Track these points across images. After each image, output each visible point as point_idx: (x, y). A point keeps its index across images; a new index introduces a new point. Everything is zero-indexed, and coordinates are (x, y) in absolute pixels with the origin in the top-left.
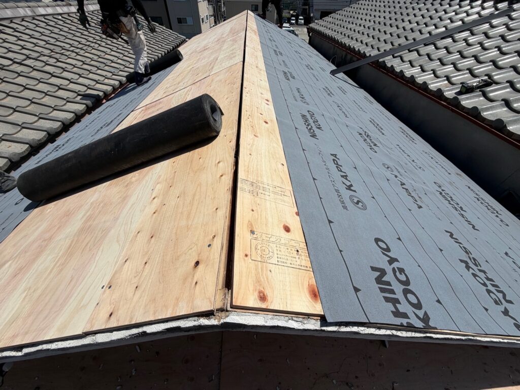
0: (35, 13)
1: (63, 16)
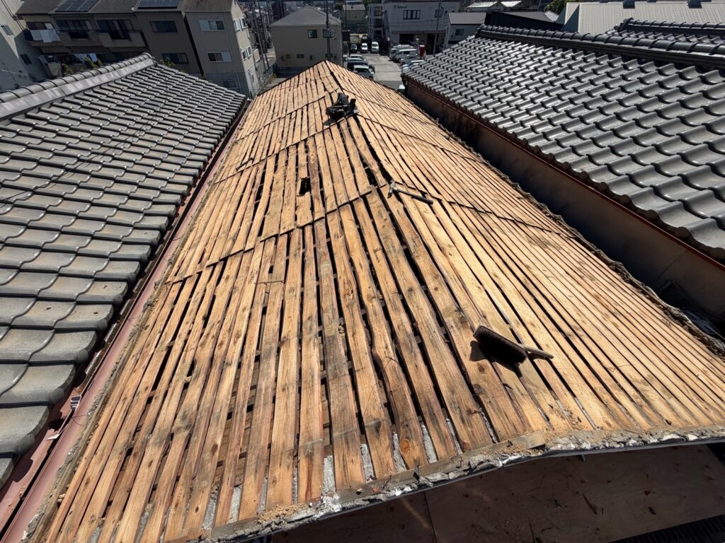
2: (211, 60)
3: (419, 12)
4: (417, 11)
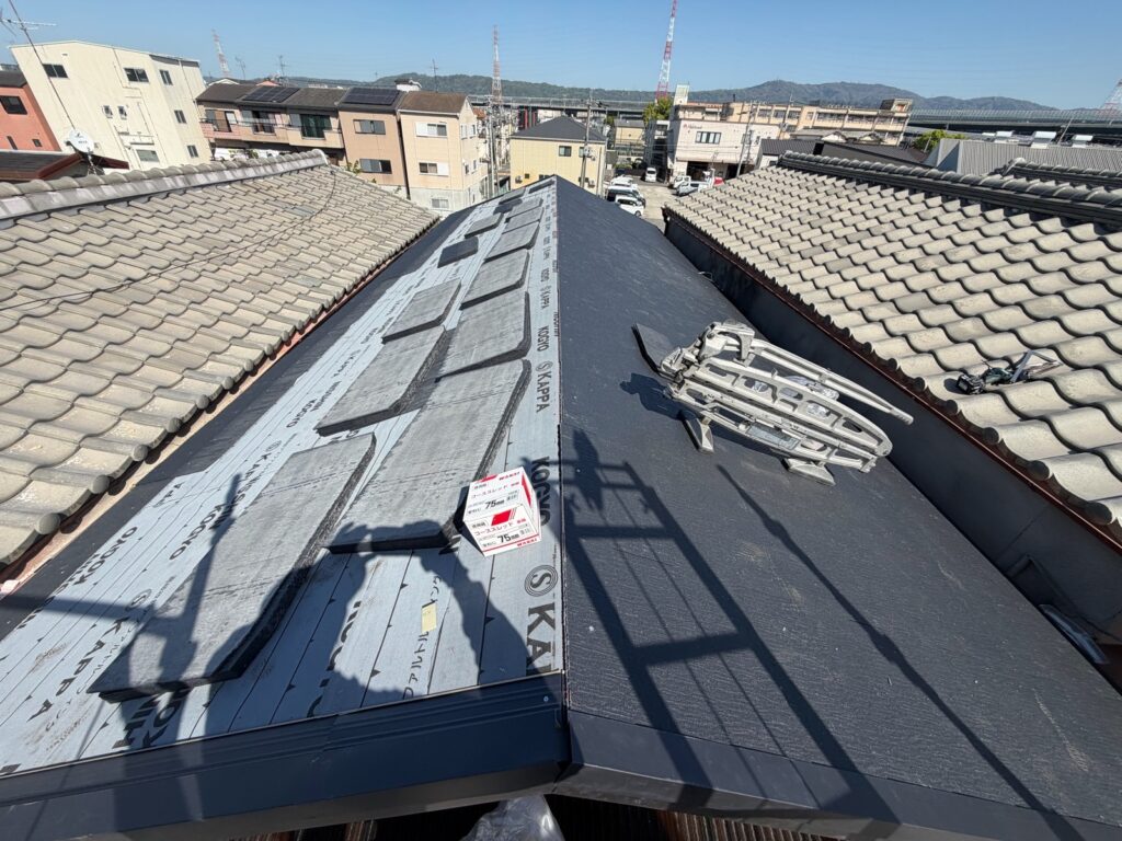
0: (189, 183)
2: (422, 173)
3: (718, 136)
4: (715, 133)
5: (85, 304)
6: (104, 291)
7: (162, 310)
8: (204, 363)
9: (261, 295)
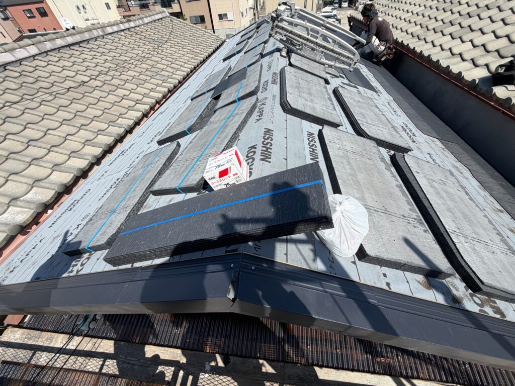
0: (104, 32)
1: (125, 32)
2: (220, 19)
5: (66, 94)
6: (73, 88)
7: (98, 95)
8: (118, 119)
9: (140, 85)
